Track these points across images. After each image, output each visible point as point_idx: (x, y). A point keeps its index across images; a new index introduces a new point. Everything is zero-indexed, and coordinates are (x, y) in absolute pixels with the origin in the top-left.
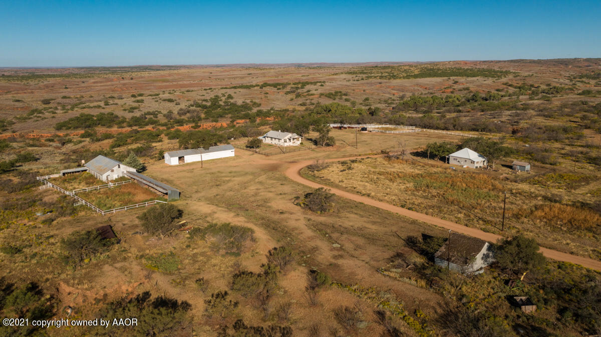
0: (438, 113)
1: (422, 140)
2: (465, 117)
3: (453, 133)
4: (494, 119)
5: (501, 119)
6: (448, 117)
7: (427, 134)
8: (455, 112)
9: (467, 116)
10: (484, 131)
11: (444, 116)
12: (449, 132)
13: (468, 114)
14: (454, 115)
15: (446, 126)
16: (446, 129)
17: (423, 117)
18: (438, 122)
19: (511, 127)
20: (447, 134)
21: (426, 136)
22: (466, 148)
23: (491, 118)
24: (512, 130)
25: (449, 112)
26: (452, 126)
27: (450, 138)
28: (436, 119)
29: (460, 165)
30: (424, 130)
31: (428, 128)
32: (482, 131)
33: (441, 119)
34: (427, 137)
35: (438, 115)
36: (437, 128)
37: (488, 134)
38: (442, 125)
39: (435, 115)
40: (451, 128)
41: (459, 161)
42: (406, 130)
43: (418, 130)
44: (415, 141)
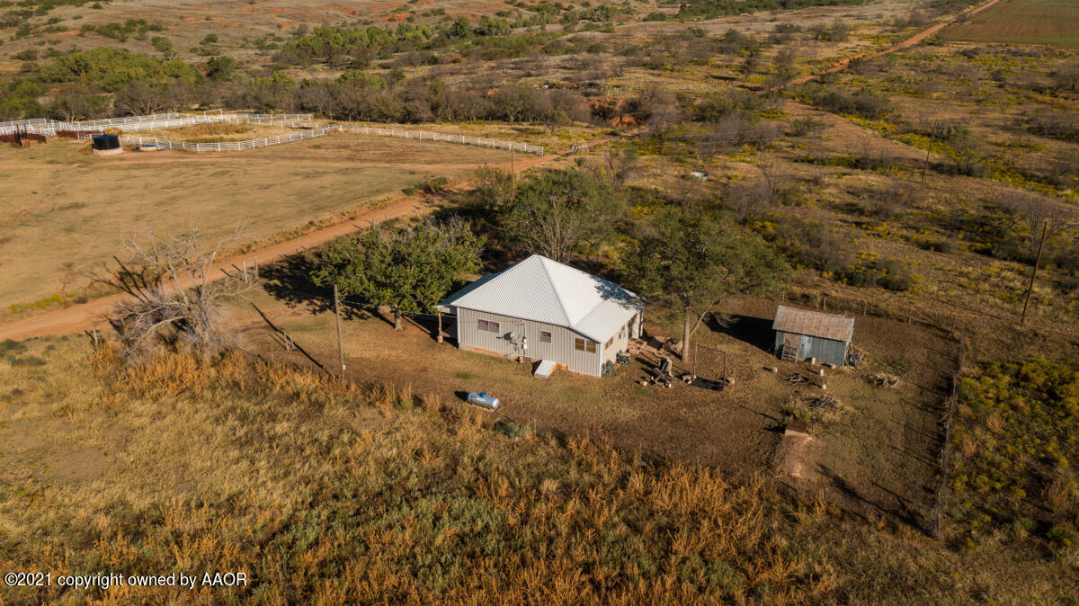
0: (385, 67)
1: (326, 180)
2: (452, 74)
3: (435, 136)
4: (529, 79)
5: (546, 78)
6: (409, 76)
7: (346, 147)
8: (423, 63)
9: (458, 72)
10: (523, 120)
11: (399, 76)
12: (422, 132)
13: (457, 66)
14: (424, 70)
15: (409, 107)
16: (408, 118)
17: (339, 81)
18: (384, 93)
19: (585, 99)
20: (416, 139)
21: (345, 153)
22: (534, 259)
23: (520, 77)
24: (588, 109)
25: (411, 63)
26: (427, 109)
27: (430, 157)
28: (377, 87)
29: (513, 356)
30: (341, 127)
31: (354, 119)
32: (516, 120)
33: (391, 84)
34: (349, 159)
35: (383, 71)
36: (383, 118)
37: (541, 128)
38: (397, 107)
39: (373, 72)
40: (425, 116)
41: (507, 337)
42: (281, 129)
43: (318, 127)
44: (300, 184)
